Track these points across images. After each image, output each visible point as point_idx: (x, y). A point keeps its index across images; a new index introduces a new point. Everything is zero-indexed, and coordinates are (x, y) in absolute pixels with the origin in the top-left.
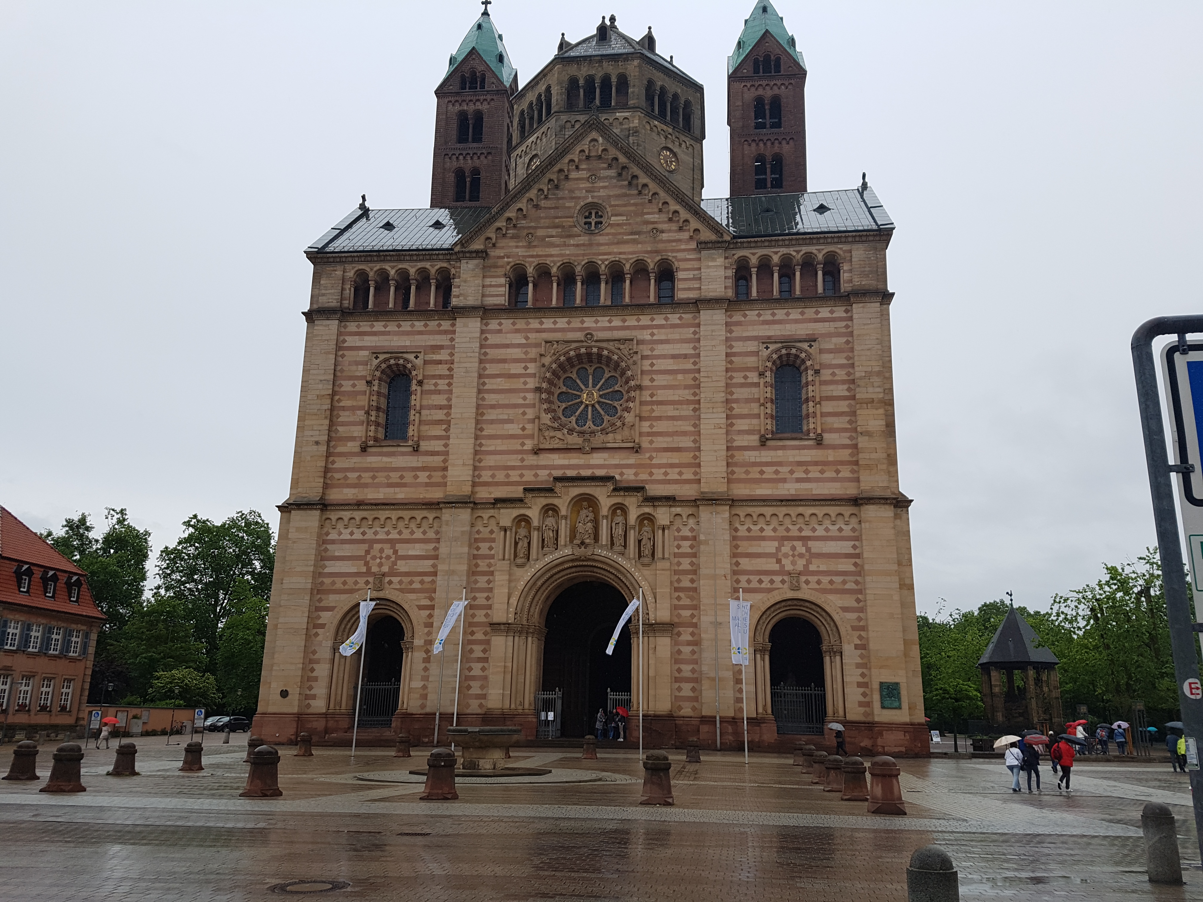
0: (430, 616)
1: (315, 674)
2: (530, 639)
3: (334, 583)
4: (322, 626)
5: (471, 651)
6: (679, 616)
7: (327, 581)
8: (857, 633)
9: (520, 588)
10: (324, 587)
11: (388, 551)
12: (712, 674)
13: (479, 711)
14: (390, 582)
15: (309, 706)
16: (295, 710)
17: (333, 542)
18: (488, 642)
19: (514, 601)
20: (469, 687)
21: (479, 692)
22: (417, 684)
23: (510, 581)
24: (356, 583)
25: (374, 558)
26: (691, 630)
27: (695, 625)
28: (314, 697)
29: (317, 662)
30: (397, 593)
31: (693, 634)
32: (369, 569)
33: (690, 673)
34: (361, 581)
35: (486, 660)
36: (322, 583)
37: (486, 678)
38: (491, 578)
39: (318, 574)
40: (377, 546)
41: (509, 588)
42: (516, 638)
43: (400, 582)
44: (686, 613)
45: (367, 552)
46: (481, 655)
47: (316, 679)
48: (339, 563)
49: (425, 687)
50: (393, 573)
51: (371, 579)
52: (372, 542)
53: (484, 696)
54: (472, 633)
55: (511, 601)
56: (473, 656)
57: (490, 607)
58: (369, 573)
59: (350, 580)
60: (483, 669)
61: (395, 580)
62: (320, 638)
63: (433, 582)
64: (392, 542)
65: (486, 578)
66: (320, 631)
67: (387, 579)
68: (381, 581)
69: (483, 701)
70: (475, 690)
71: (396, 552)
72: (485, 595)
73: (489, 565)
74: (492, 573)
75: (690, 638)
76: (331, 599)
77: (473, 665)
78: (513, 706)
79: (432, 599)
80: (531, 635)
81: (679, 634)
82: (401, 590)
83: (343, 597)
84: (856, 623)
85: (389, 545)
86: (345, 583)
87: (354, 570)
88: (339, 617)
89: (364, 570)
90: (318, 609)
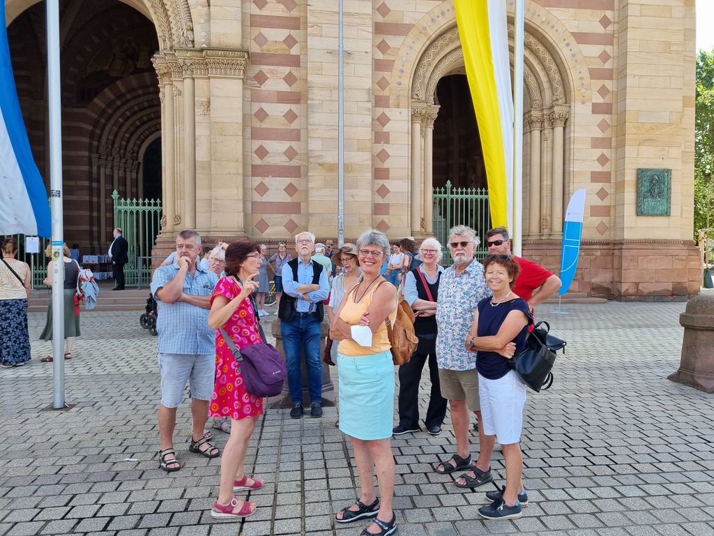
6: (261, 40)
8: (600, 83)
12: (330, 158)
26: (286, 70)
27: (295, 61)
31: (290, 79)
33: (285, 159)
44: (276, 35)
75: (284, 87)
81: (261, 78)
84: (599, 65)
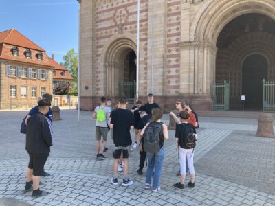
0: (146, 44)
1: (99, 78)
2: (205, 51)
3: (102, 33)
4: (99, 55)
5: (170, 61)
7: (99, 33)
9: (197, 18)
10: (98, 36)
11: (124, 12)
13: (176, 95)
14: (126, 29)
15: (97, 93)
16: (91, 95)
17: (100, 13)
18: (179, 55)
19: (193, 27)
20: (169, 82)
21: (175, 84)
22: (143, 81)
23: (190, 15)
24: (111, 32)
25: (118, 17)
28: (99, 89)
29: (99, 72)
30: (130, 34)
32: (116, 23)
34: (113, 30)
35: (178, 66)
36: (97, 34)
37: (178, 76)
38: (179, 16)
39: (95, 30)
40: (118, 10)
41: (190, 20)
42: (196, 51)
43: (131, 28)
45: (115, 15)
46: (175, 63)
47: (99, 81)
48: (103, 23)
49: (146, 83)
50: (127, 23)
51: (117, 29)
52: (116, 9)
53: (178, 87)
54: (170, 51)
55: (192, 28)
56: (171, 64)
57: (179, 34)
58: (116, 25)
59: (108, 31)
60: (177, 71)
61: (128, 27)
62: (99, 61)
63: (147, 24)
64: (125, 6)
65: (176, 17)
66: (99, 58)
67: (124, 27)
68: (121, 29)
69: (178, 89)
70: (173, 83)
71: (127, 12)
72: (176, 27)
73: (178, 8)
74: (179, 13)
76: (102, 42)
77: (171, 69)
78: (196, 92)
79: (146, 34)
80: (206, 49)
82: (131, 32)
83: (107, 40)
85: (124, 9)
86: (106, 32)
87: (110, 25)
88: (105, 50)
89: (114, 24)
90: (97, 47)
